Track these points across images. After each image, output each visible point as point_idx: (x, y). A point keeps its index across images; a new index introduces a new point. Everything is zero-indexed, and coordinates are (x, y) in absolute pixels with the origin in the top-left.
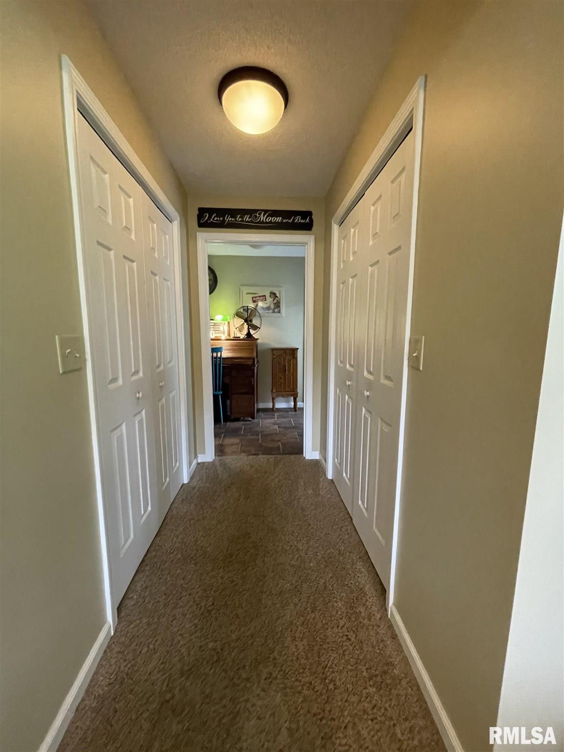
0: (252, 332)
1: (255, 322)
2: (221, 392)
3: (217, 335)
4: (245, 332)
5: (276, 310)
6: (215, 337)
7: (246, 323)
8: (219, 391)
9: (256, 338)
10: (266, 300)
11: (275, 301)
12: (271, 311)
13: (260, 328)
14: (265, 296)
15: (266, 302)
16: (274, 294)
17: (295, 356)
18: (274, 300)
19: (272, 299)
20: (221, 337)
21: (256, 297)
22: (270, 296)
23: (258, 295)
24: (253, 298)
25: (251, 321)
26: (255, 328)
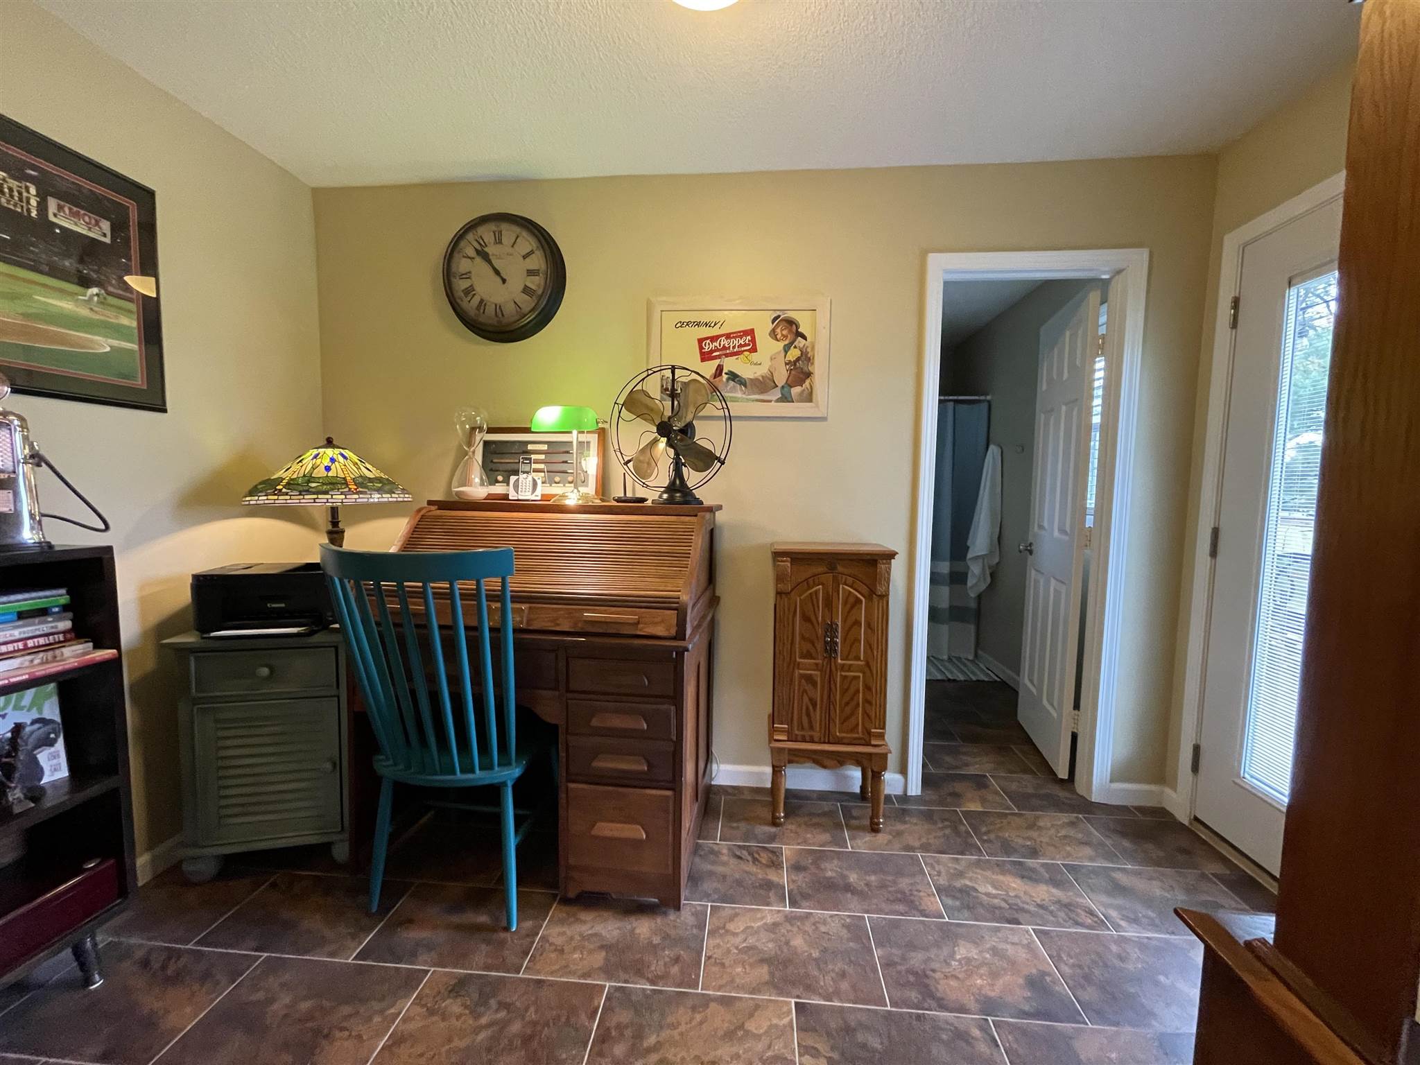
0: (692, 477)
1: (708, 435)
2: (516, 772)
3: (556, 490)
4: (662, 476)
5: (796, 391)
6: (545, 497)
7: (664, 440)
8: (505, 762)
9: (707, 503)
10: (754, 350)
11: (794, 354)
12: (777, 394)
13: (723, 463)
14: (751, 332)
15: (754, 357)
16: (791, 323)
17: (880, 589)
18: (786, 349)
19: (781, 345)
20: (564, 496)
21: (713, 339)
22: (773, 334)
23: (724, 330)
24: (700, 341)
25: (688, 430)
26: (706, 460)
